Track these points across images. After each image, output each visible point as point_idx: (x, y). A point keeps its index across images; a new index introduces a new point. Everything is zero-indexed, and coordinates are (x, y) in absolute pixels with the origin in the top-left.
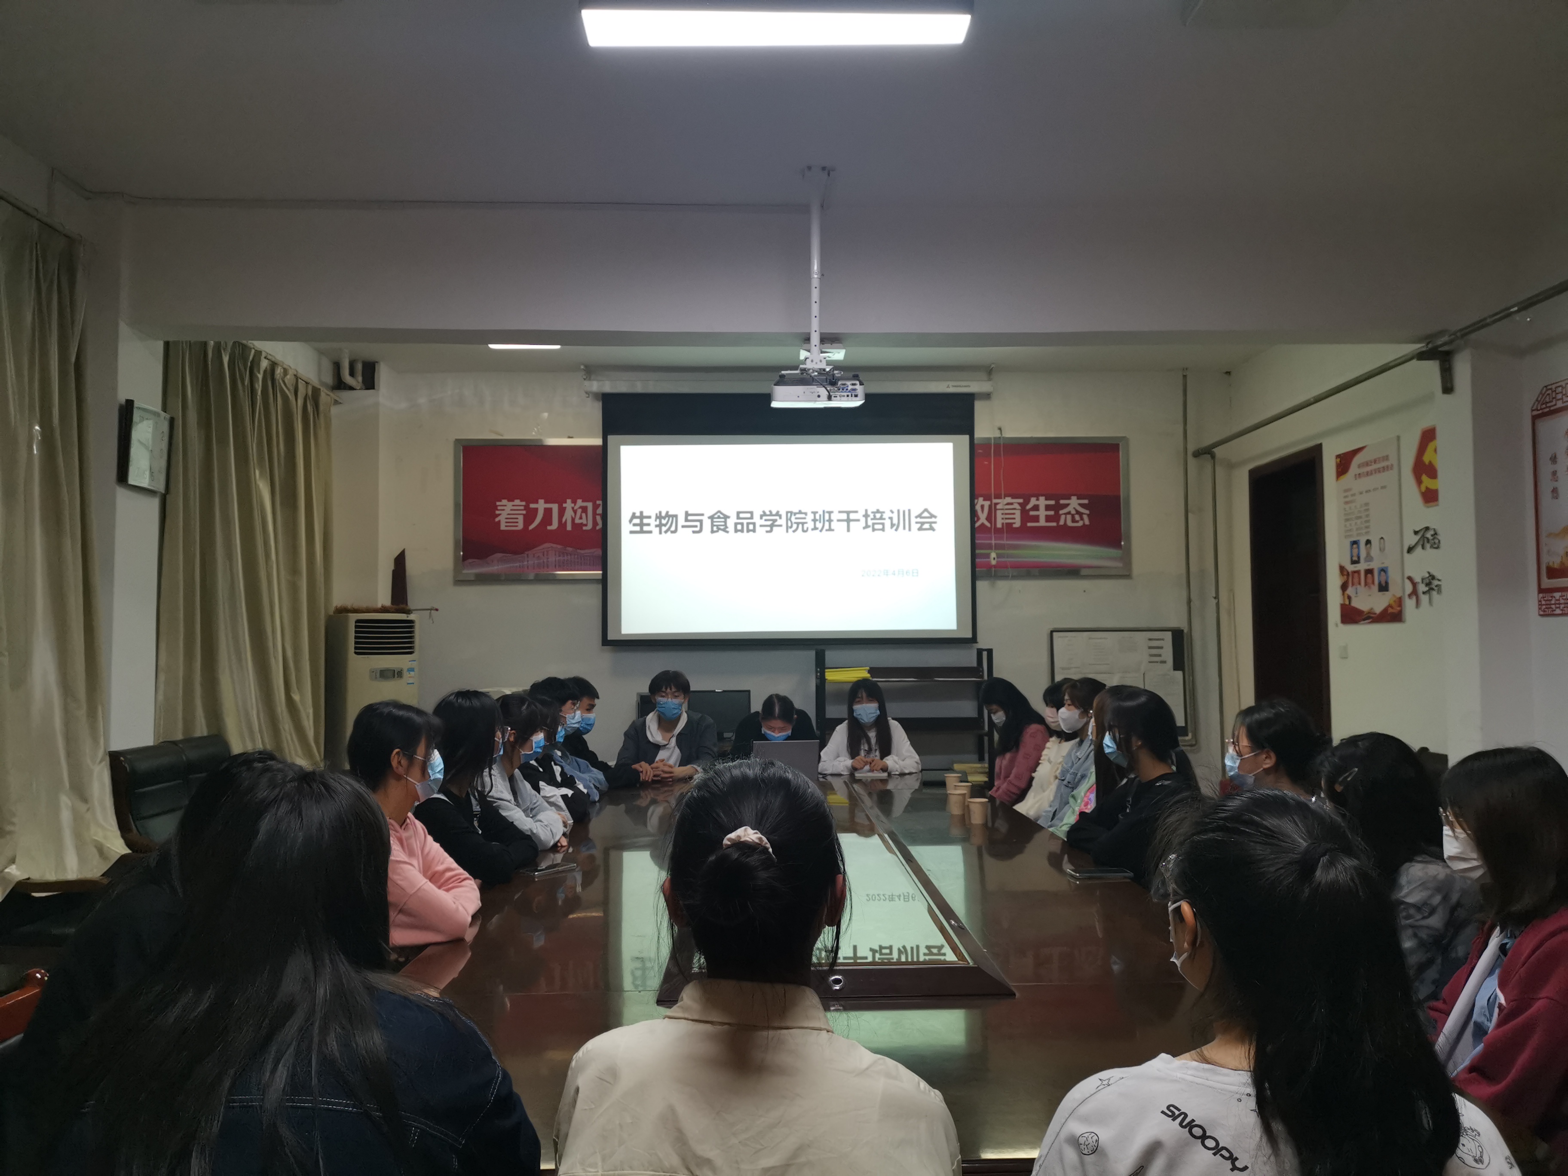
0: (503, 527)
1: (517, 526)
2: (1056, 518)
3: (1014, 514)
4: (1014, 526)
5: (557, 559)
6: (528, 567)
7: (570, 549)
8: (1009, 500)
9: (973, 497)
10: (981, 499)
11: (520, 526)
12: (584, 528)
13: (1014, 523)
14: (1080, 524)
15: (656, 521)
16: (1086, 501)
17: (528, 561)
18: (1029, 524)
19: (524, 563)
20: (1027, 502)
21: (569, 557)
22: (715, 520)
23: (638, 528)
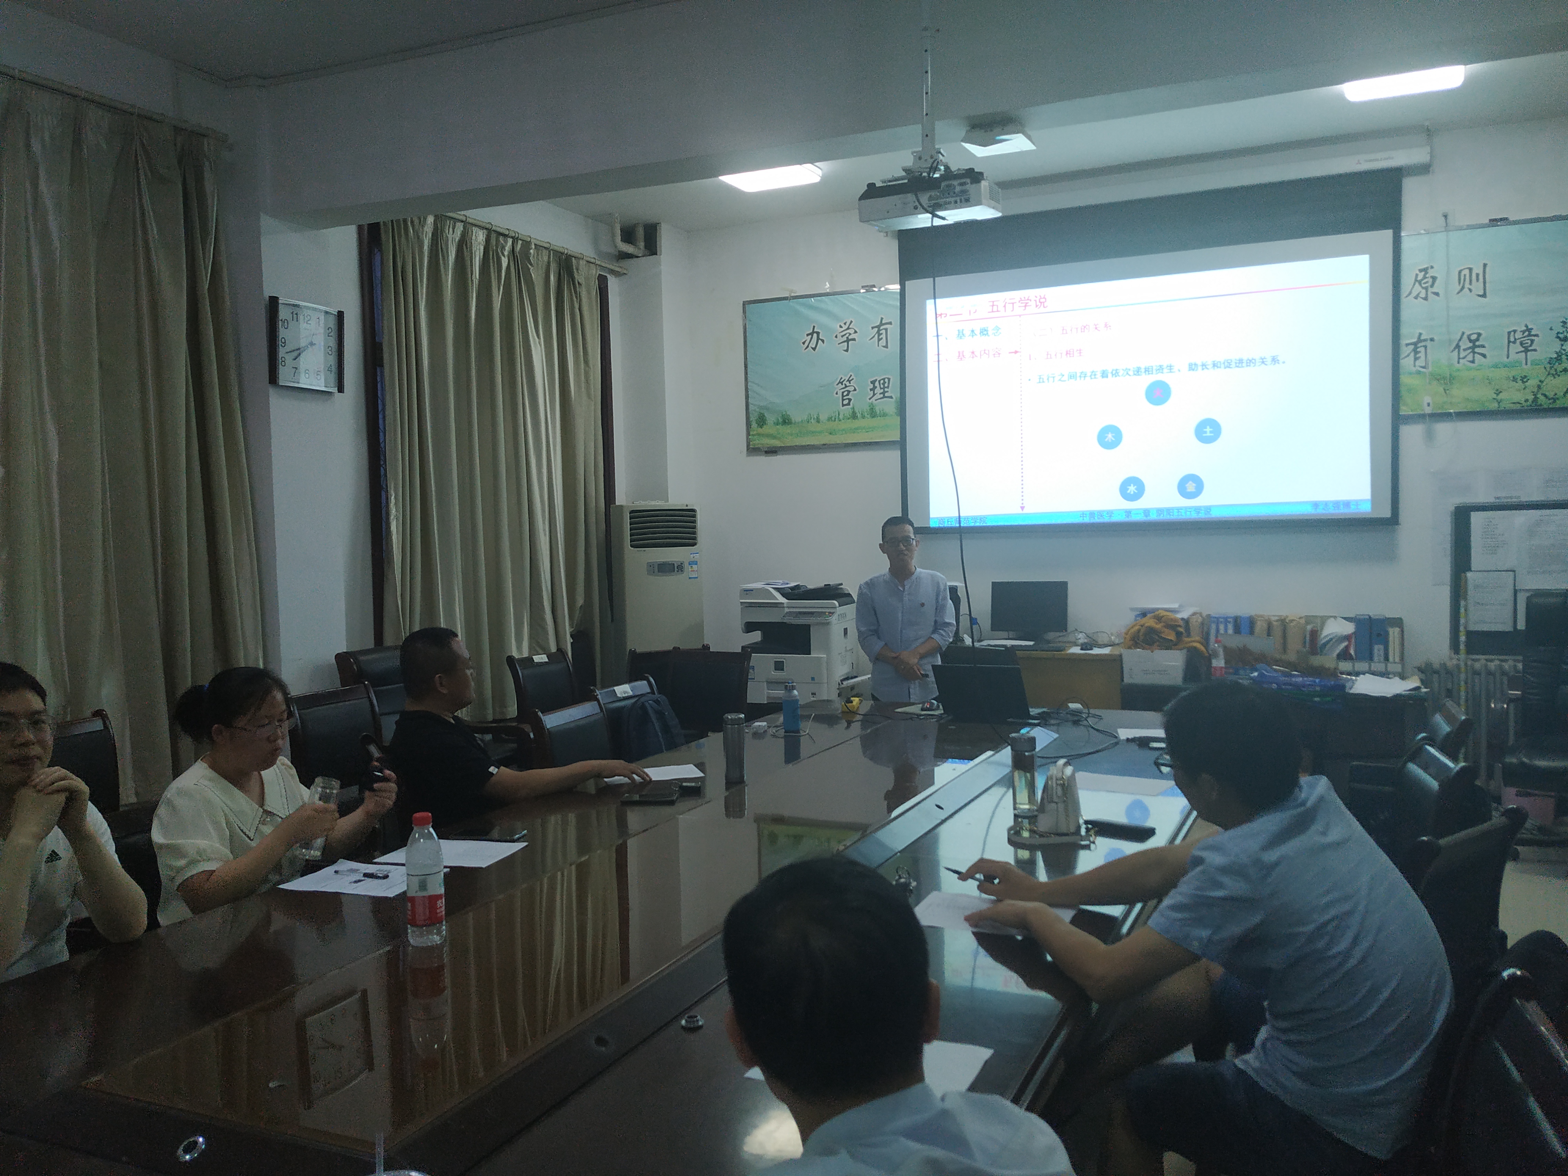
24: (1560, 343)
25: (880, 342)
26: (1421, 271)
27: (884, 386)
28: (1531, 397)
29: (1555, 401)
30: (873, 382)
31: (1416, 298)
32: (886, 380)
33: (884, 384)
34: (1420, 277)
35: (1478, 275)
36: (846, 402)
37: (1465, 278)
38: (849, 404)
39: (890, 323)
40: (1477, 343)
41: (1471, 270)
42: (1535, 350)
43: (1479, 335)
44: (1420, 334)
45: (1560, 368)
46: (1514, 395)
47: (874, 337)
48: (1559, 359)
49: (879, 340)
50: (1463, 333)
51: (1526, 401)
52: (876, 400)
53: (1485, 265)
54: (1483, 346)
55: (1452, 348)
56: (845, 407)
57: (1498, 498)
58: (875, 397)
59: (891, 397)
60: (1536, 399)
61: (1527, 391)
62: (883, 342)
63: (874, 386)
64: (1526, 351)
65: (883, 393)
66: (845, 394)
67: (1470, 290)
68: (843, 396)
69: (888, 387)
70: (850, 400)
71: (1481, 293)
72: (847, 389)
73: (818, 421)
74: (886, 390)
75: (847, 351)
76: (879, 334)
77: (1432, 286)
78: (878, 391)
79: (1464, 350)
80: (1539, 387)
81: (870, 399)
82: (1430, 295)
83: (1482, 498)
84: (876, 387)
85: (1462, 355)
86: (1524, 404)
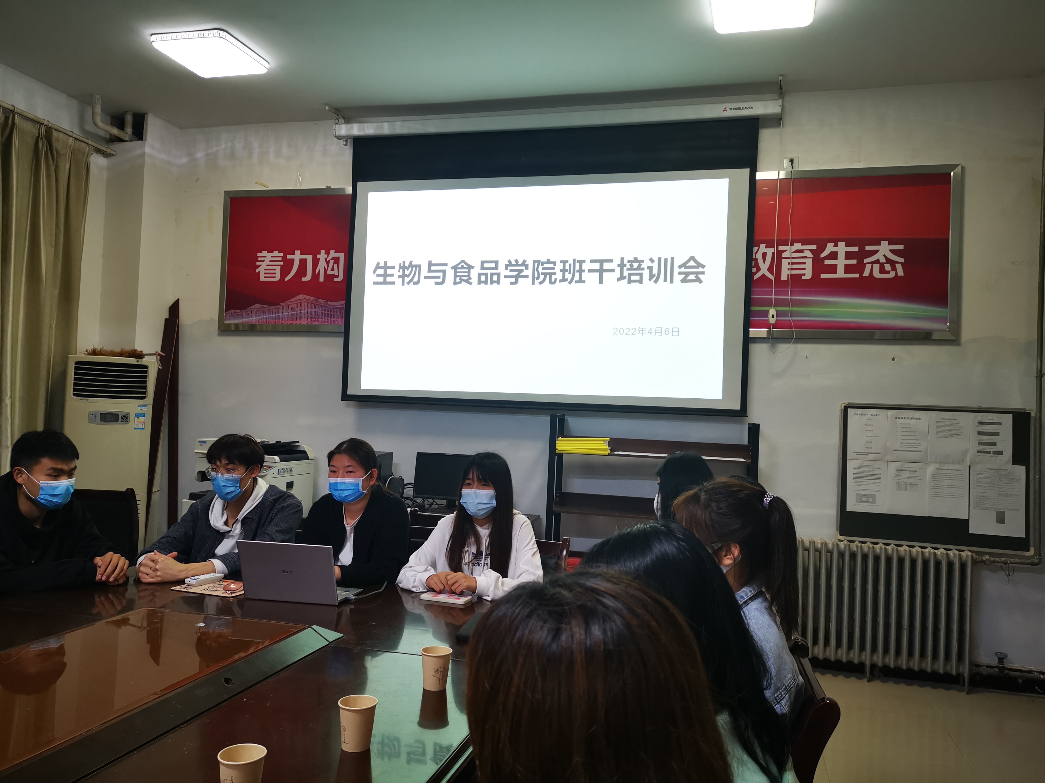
0: (262, 279)
1: (275, 277)
2: (860, 268)
3: (804, 263)
4: (803, 278)
5: (309, 311)
6: (282, 318)
7: (321, 301)
8: (798, 246)
9: (751, 243)
10: (763, 246)
11: (278, 278)
12: (336, 280)
13: (804, 275)
14: (892, 275)
15: (399, 271)
16: (901, 247)
17: (283, 313)
18: (823, 276)
19: (279, 315)
20: (822, 248)
21: (320, 309)
22: (458, 270)
23: (381, 279)
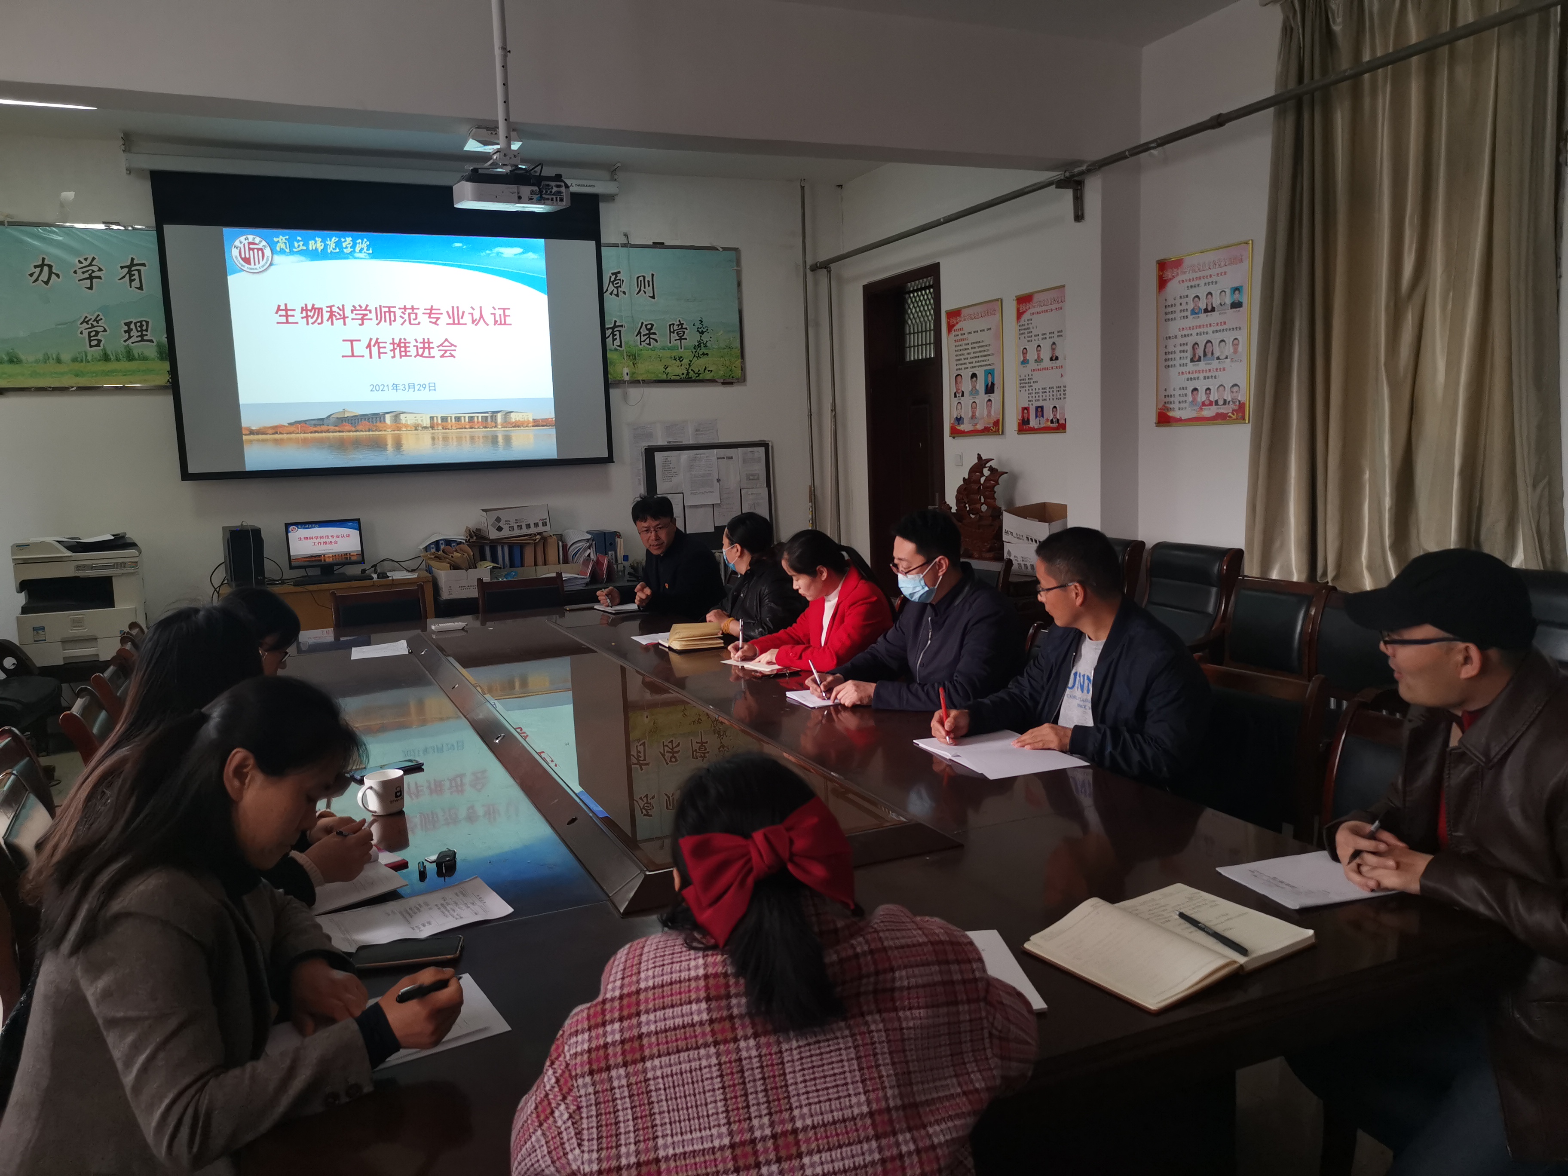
24: (699, 335)
25: (133, 283)
26: (613, 274)
27: (141, 328)
28: (685, 372)
29: (699, 375)
30: (128, 324)
31: (611, 294)
32: (144, 323)
33: (141, 326)
34: (612, 279)
35: (649, 282)
36: (94, 343)
37: (642, 283)
38: (98, 345)
39: (144, 265)
40: (651, 331)
41: (644, 277)
42: (686, 339)
43: (652, 325)
44: (615, 321)
45: (701, 353)
46: (676, 370)
47: (124, 277)
48: (699, 346)
49: (131, 281)
50: (642, 323)
51: (683, 374)
52: (133, 343)
53: (653, 275)
54: (655, 334)
55: (636, 334)
56: (93, 349)
57: (669, 442)
58: (132, 340)
59: (151, 341)
60: (688, 373)
61: (683, 367)
62: (136, 283)
63: (129, 327)
64: (681, 339)
65: (142, 336)
66: (94, 333)
67: (645, 293)
68: (90, 337)
69: (147, 330)
70: (99, 341)
71: (652, 295)
72: (95, 329)
73: (59, 361)
74: (144, 333)
75: (91, 288)
76: (131, 275)
77: (620, 287)
78: (134, 333)
79: (644, 335)
80: (689, 364)
81: (125, 341)
82: (621, 294)
83: (661, 442)
84: (132, 330)
85: (643, 338)
86: (682, 376)
